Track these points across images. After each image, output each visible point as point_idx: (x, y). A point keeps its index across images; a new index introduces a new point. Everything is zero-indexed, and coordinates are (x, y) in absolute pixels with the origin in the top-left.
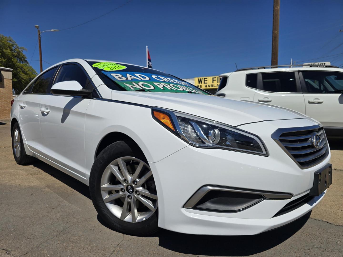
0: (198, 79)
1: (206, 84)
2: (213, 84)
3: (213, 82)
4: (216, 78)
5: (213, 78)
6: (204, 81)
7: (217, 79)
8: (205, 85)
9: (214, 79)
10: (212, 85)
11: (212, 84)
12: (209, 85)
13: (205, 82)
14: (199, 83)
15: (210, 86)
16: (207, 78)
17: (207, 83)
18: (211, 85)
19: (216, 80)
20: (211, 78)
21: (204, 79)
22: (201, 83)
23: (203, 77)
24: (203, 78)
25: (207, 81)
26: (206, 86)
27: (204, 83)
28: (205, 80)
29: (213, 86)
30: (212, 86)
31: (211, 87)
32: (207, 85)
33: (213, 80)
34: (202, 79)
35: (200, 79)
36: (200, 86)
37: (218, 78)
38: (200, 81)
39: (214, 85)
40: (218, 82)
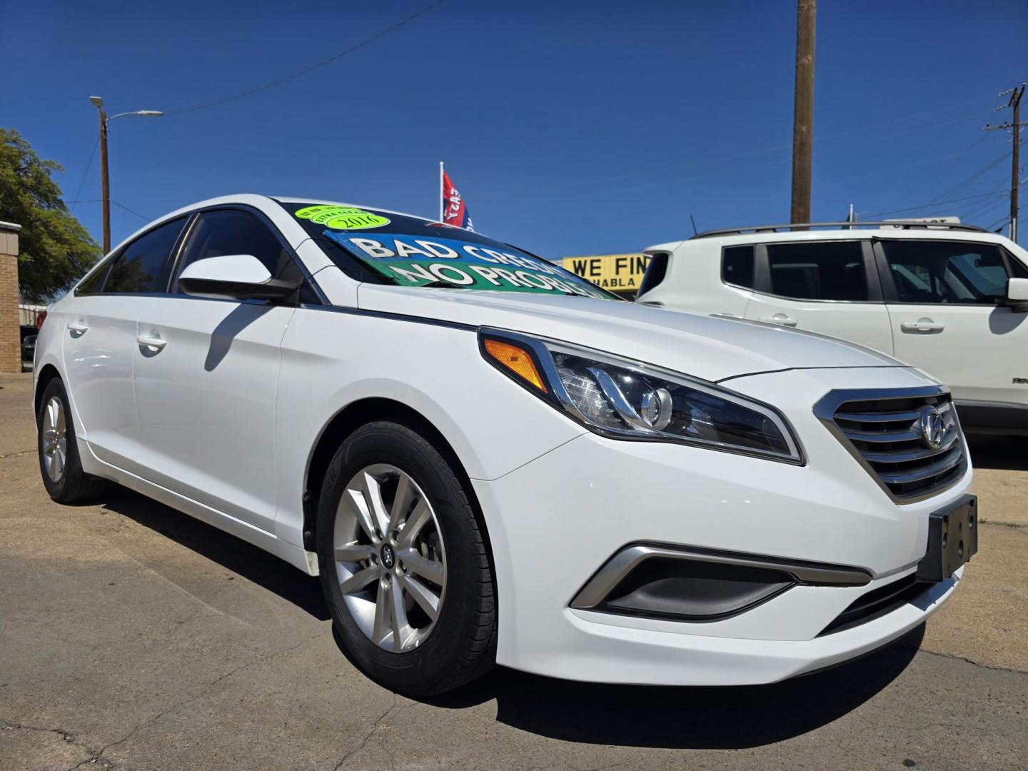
0: (574, 262)
1: (596, 278)
2: (618, 277)
3: (617, 273)
4: (625, 259)
5: (618, 260)
6: (592, 268)
7: (628, 263)
9: (621, 263)
10: (616, 280)
11: (614, 276)
12: (605, 281)
13: (595, 271)
15: (609, 282)
16: (599, 261)
17: (599, 274)
18: (612, 280)
19: (625, 266)
20: (613, 258)
21: (592, 261)
22: (583, 274)
23: (588, 255)
24: (589, 259)
25: (599, 268)
27: (592, 274)
28: (595, 264)
29: (618, 282)
30: (614, 282)
31: (612, 285)
32: (599, 281)
33: (618, 266)
34: (585, 262)
35: (580, 262)
37: (632, 259)
38: (579, 269)
39: (620, 280)
40: (632, 272)
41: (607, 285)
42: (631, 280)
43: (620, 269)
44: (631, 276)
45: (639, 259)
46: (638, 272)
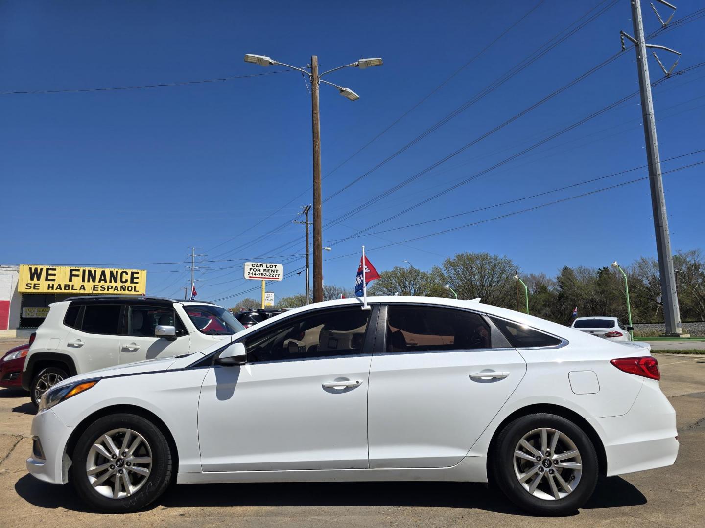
0: (31, 269)
1: (51, 283)
2: (71, 284)
3: (71, 280)
4: (78, 270)
5: (71, 271)
6: (47, 274)
7: (81, 273)
8: (49, 285)
9: (74, 273)
10: (69, 285)
11: (68, 283)
12: (59, 285)
14: (32, 279)
15: (63, 287)
17: (54, 280)
18: (65, 285)
19: (78, 276)
20: (68, 269)
21: (48, 270)
22: (38, 279)
26: (51, 286)
27: (47, 279)
28: (50, 272)
29: (71, 287)
30: (67, 287)
31: (65, 289)
32: (53, 285)
33: (71, 275)
34: (42, 269)
35: (36, 269)
36: (35, 284)
37: (84, 271)
38: (35, 274)
39: (73, 285)
40: (83, 280)
41: (61, 289)
42: (83, 286)
43: (73, 278)
44: (83, 283)
45: (90, 272)
46: (89, 281)
